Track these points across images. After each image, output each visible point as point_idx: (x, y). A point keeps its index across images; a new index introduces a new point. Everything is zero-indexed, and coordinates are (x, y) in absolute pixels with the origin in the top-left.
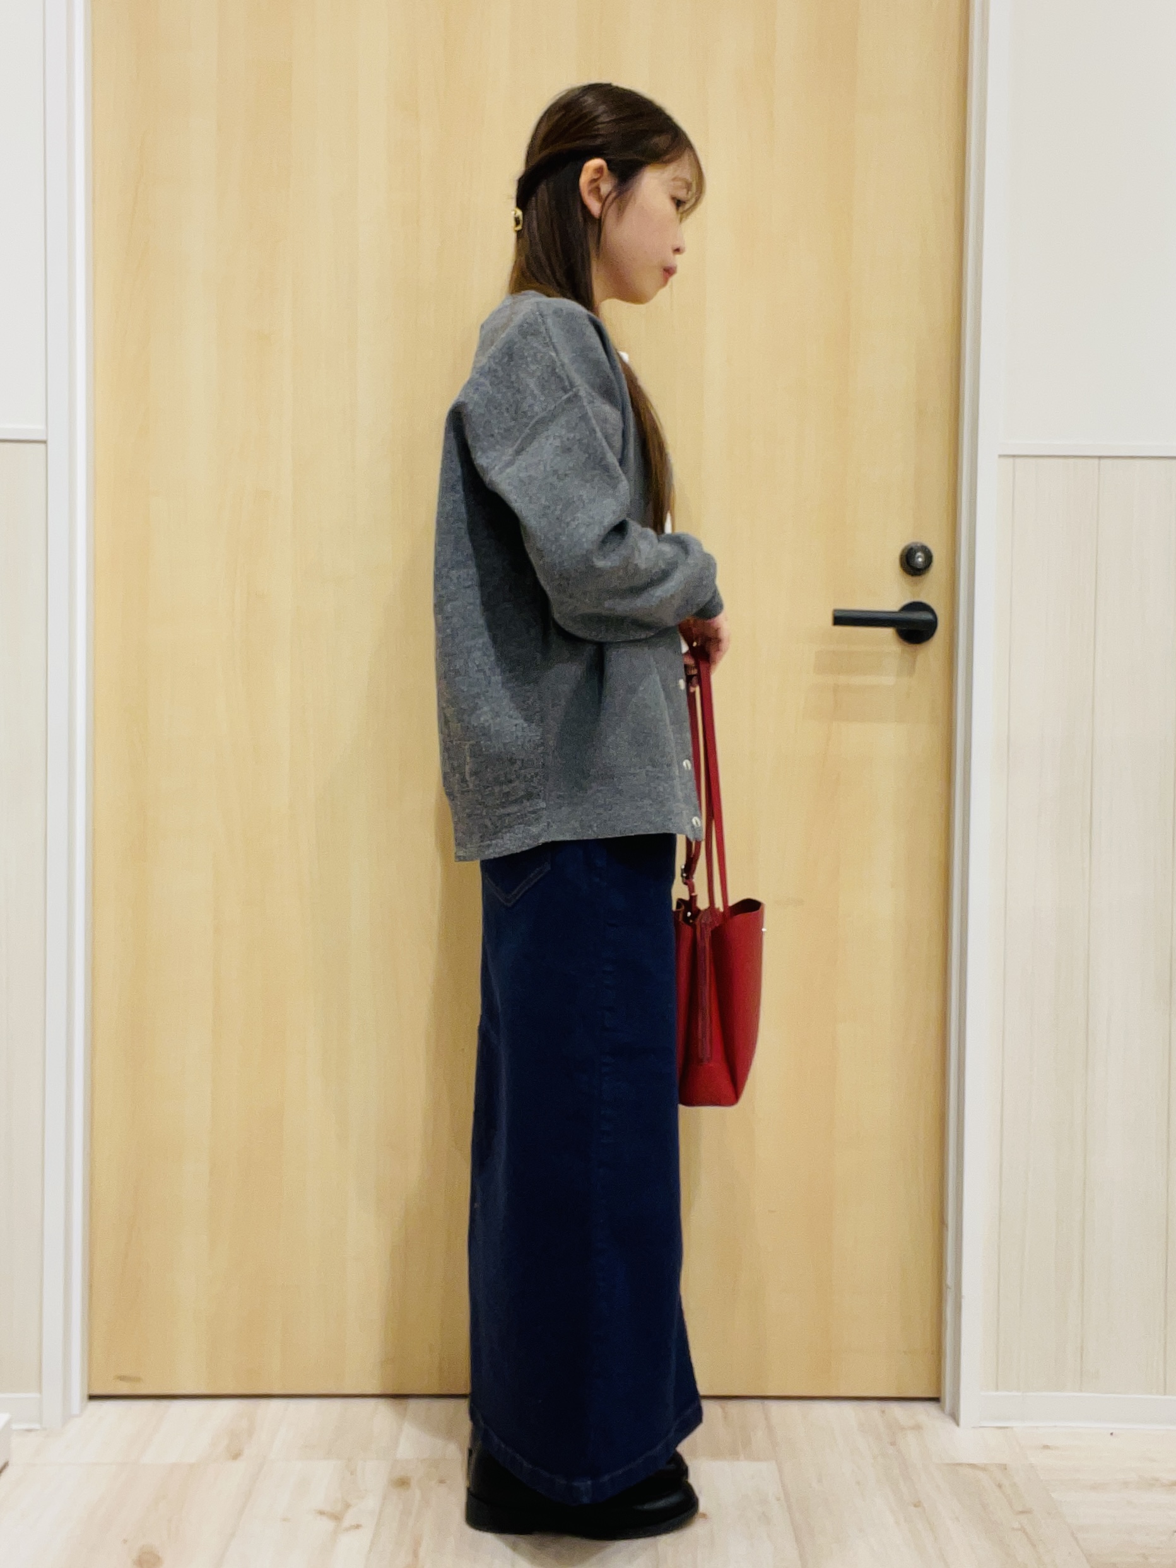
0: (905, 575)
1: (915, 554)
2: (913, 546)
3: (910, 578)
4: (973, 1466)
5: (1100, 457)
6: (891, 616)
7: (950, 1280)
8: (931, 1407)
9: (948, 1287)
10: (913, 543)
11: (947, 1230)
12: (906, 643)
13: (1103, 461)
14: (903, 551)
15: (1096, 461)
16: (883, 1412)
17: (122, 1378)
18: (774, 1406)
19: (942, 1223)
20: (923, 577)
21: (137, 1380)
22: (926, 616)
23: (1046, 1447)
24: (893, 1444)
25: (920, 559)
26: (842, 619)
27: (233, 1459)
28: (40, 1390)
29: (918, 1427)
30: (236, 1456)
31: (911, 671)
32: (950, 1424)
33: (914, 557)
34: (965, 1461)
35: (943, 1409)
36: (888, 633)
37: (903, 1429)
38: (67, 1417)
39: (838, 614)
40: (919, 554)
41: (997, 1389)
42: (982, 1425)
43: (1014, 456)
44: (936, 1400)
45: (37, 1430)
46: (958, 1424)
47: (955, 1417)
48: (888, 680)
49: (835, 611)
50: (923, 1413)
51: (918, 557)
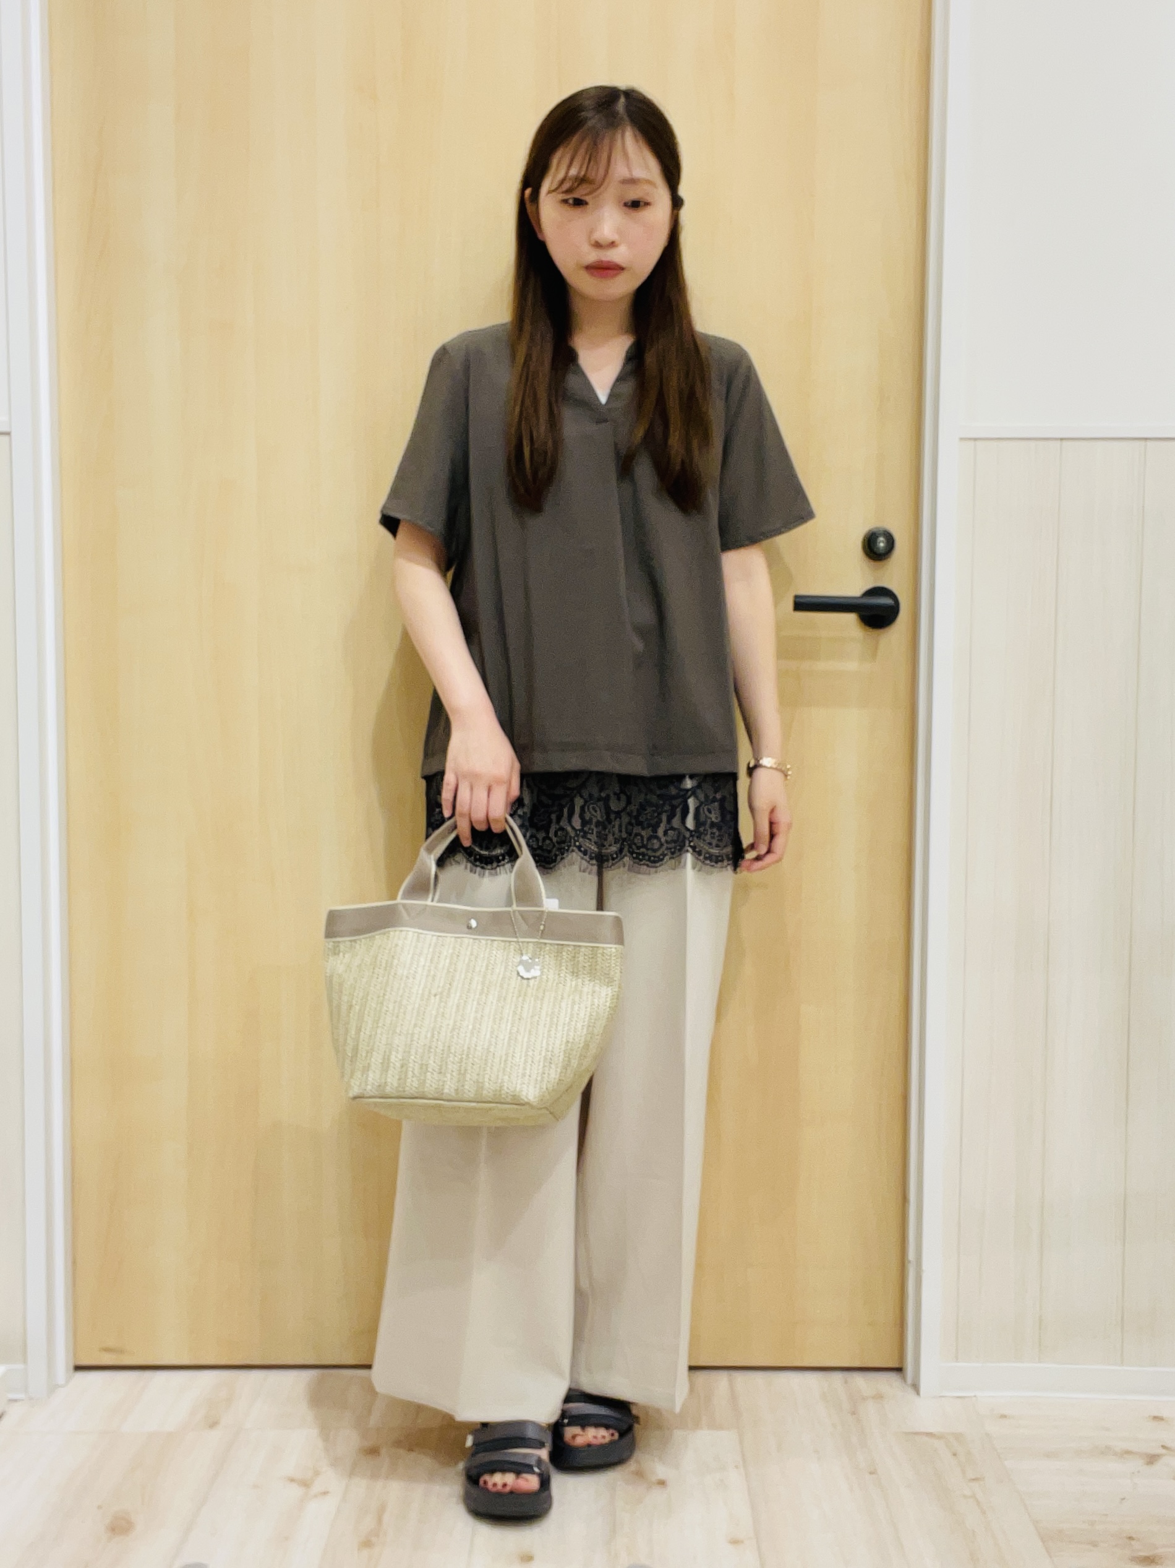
0: (868, 559)
1: (878, 537)
2: (875, 530)
3: (872, 563)
4: (930, 1435)
5: (1062, 439)
6: (855, 601)
7: (911, 1255)
8: (892, 1377)
9: (909, 1262)
10: (876, 528)
11: (909, 1204)
12: (867, 628)
13: (1065, 443)
14: (865, 537)
15: (1059, 442)
16: (846, 1382)
17: (107, 1350)
18: (739, 1376)
19: (905, 1199)
20: (885, 562)
21: (121, 1351)
22: (886, 601)
23: (1004, 1416)
24: (853, 1413)
25: (881, 544)
26: (803, 604)
27: (210, 1427)
28: (25, 1361)
29: (879, 1397)
30: (213, 1425)
31: (874, 655)
32: (910, 1394)
33: (878, 541)
34: (923, 1430)
35: (904, 1379)
36: (851, 618)
37: (864, 1399)
38: (53, 1388)
39: (798, 600)
40: (881, 539)
41: (957, 1359)
42: (941, 1395)
43: (975, 439)
44: (899, 1370)
45: (23, 1400)
46: (918, 1393)
47: (916, 1387)
48: (851, 666)
49: (796, 597)
50: (886, 1383)
51: (883, 542)
